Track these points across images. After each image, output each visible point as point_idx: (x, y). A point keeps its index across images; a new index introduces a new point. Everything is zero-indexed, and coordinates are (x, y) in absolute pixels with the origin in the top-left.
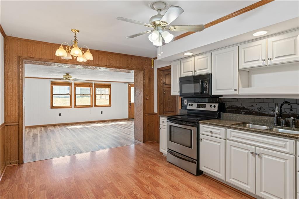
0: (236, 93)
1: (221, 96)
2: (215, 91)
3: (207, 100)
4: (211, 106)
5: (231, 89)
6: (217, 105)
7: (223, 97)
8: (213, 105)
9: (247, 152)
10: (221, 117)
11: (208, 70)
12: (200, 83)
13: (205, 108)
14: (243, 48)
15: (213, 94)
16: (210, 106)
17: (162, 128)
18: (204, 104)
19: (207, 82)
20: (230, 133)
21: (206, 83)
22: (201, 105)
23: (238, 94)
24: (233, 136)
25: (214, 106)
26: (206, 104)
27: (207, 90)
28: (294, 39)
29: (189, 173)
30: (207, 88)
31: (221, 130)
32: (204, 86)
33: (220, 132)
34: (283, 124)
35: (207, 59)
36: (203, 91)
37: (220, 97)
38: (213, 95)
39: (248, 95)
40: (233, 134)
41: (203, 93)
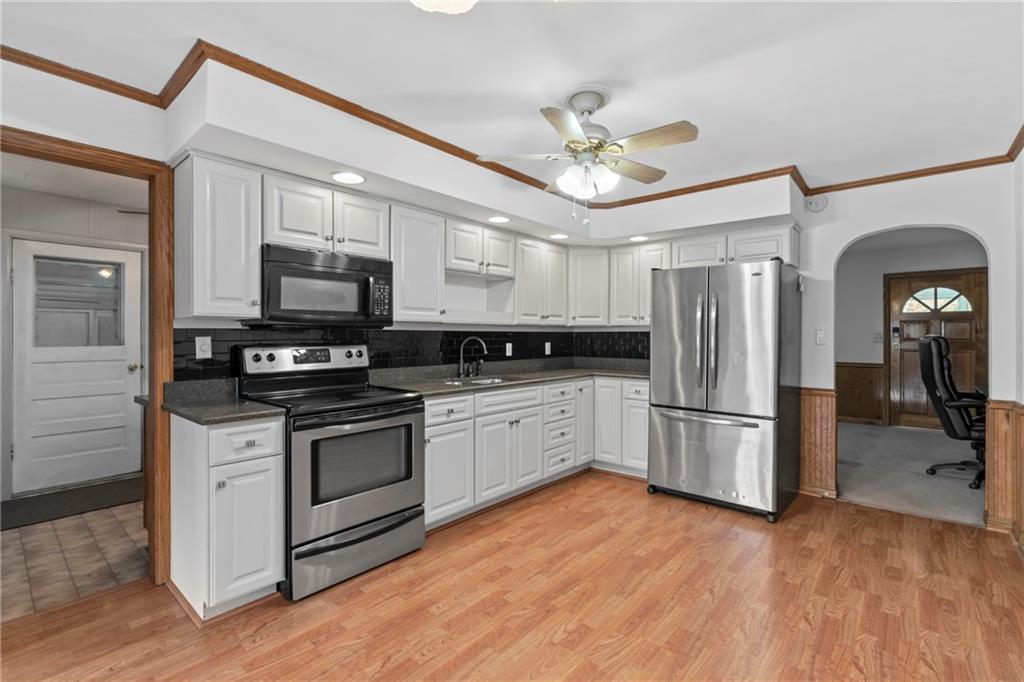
2: (400, 312)
5: (433, 309)
6: (364, 350)
8: (354, 351)
9: (502, 425)
11: (379, 248)
13: (327, 361)
14: (453, 229)
15: (394, 320)
17: (229, 478)
18: (319, 351)
21: (381, 287)
25: (359, 354)
26: (327, 350)
27: (386, 307)
29: (403, 559)
30: (386, 301)
32: (377, 294)
36: (373, 310)
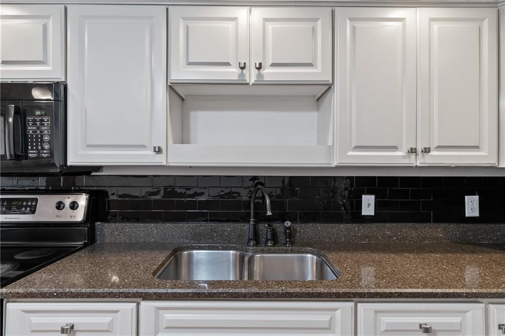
0: (160, 160)
1: (98, 168)
2: (81, 152)
3: (41, 182)
4: (60, 206)
5: (143, 147)
6: (82, 200)
7: (102, 171)
8: (68, 200)
10: (98, 237)
11: (49, 68)
12: (11, 120)
13: (33, 212)
14: (184, 19)
15: (71, 161)
16: (54, 205)
18: (27, 200)
19: (45, 115)
20: (157, 317)
21: (38, 119)
22: (14, 203)
23: (165, 163)
24: (167, 328)
25: (74, 206)
26: (36, 200)
27: (46, 147)
28: (312, 26)
30: (46, 138)
31: (117, 312)
32: (31, 129)
33: (111, 323)
34: (267, 240)
35: (45, 27)
36: (26, 150)
37: (93, 174)
38: (71, 167)
39: (190, 167)
40: (169, 316)
41: (27, 157)
